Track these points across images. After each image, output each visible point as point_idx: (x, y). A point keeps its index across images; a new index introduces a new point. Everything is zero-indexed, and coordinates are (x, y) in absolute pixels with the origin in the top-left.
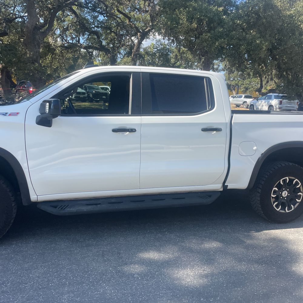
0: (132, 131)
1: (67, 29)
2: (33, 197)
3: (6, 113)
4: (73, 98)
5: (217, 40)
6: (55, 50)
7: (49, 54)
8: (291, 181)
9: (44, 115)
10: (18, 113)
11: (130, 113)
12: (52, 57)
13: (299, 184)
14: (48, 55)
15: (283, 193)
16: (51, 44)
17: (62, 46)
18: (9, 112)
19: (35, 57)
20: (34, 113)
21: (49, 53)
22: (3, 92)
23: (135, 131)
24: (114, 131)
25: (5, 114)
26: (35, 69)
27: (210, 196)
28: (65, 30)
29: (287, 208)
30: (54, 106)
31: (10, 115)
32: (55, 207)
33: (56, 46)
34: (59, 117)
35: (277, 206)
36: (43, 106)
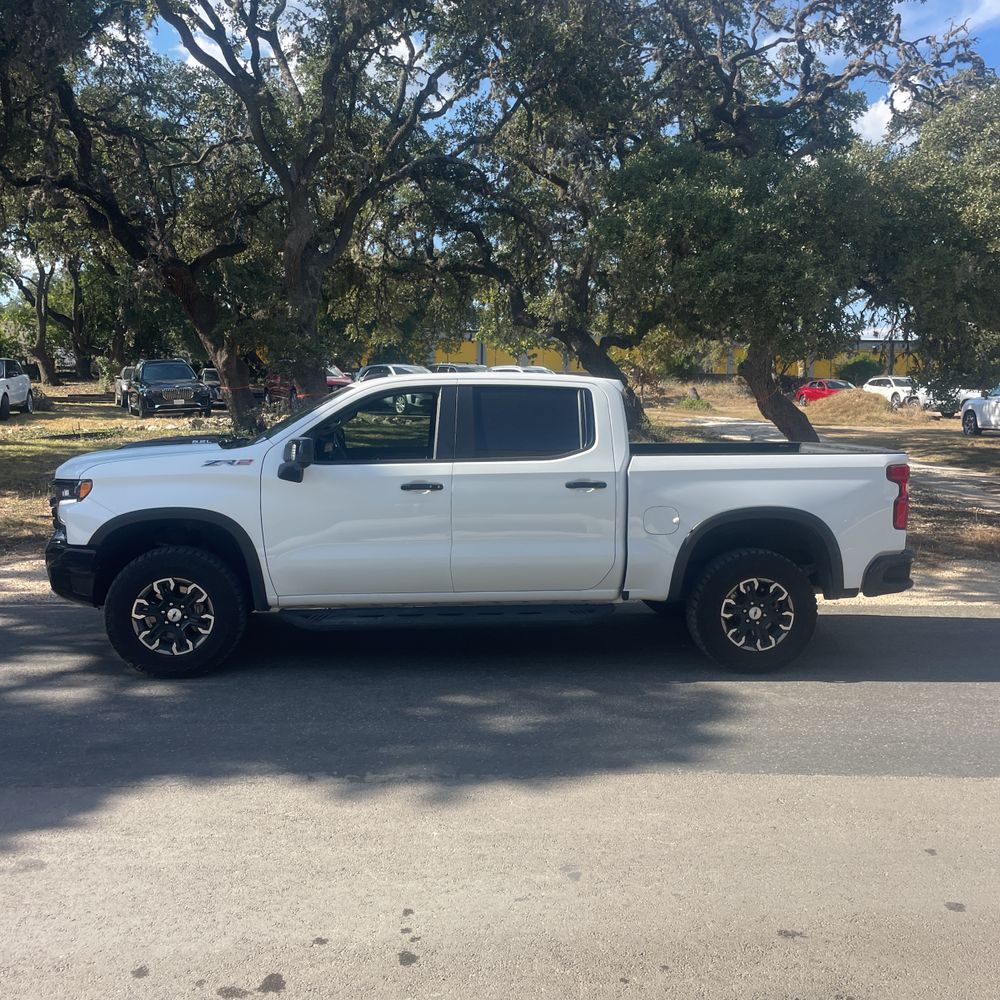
0: (436, 487)
1: (400, 218)
2: (271, 597)
3: (234, 461)
4: (416, 404)
5: (713, 273)
6: (366, 278)
7: (354, 286)
8: (765, 586)
9: (289, 464)
10: (251, 461)
11: (434, 458)
12: (357, 296)
13: (783, 593)
14: (350, 288)
15: (752, 612)
16: (357, 264)
17: (386, 268)
18: (238, 460)
19: (305, 319)
20: (276, 460)
21: (351, 285)
22: (230, 396)
23: (441, 487)
24: (404, 488)
25: (232, 463)
26: (303, 347)
27: (591, 611)
28: (393, 221)
29: (759, 641)
30: (304, 448)
31: (239, 463)
32: (306, 617)
33: (370, 268)
34: (312, 466)
35: (737, 637)
36: (288, 448)
